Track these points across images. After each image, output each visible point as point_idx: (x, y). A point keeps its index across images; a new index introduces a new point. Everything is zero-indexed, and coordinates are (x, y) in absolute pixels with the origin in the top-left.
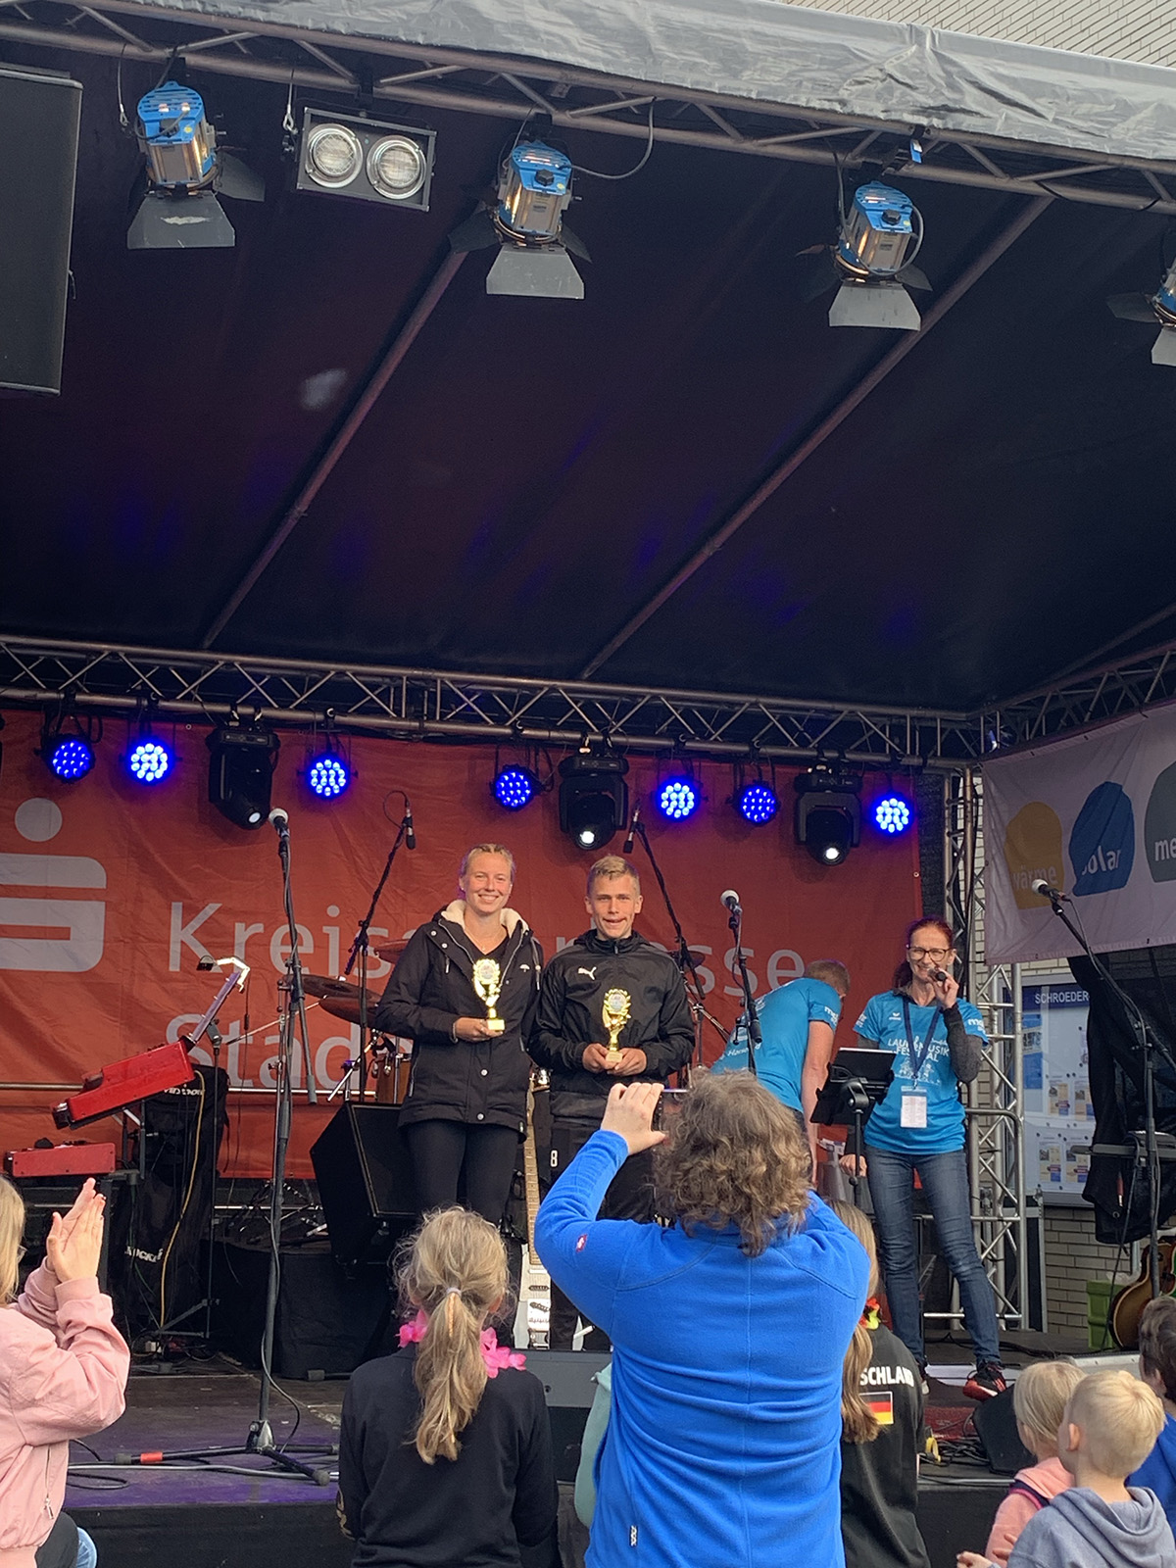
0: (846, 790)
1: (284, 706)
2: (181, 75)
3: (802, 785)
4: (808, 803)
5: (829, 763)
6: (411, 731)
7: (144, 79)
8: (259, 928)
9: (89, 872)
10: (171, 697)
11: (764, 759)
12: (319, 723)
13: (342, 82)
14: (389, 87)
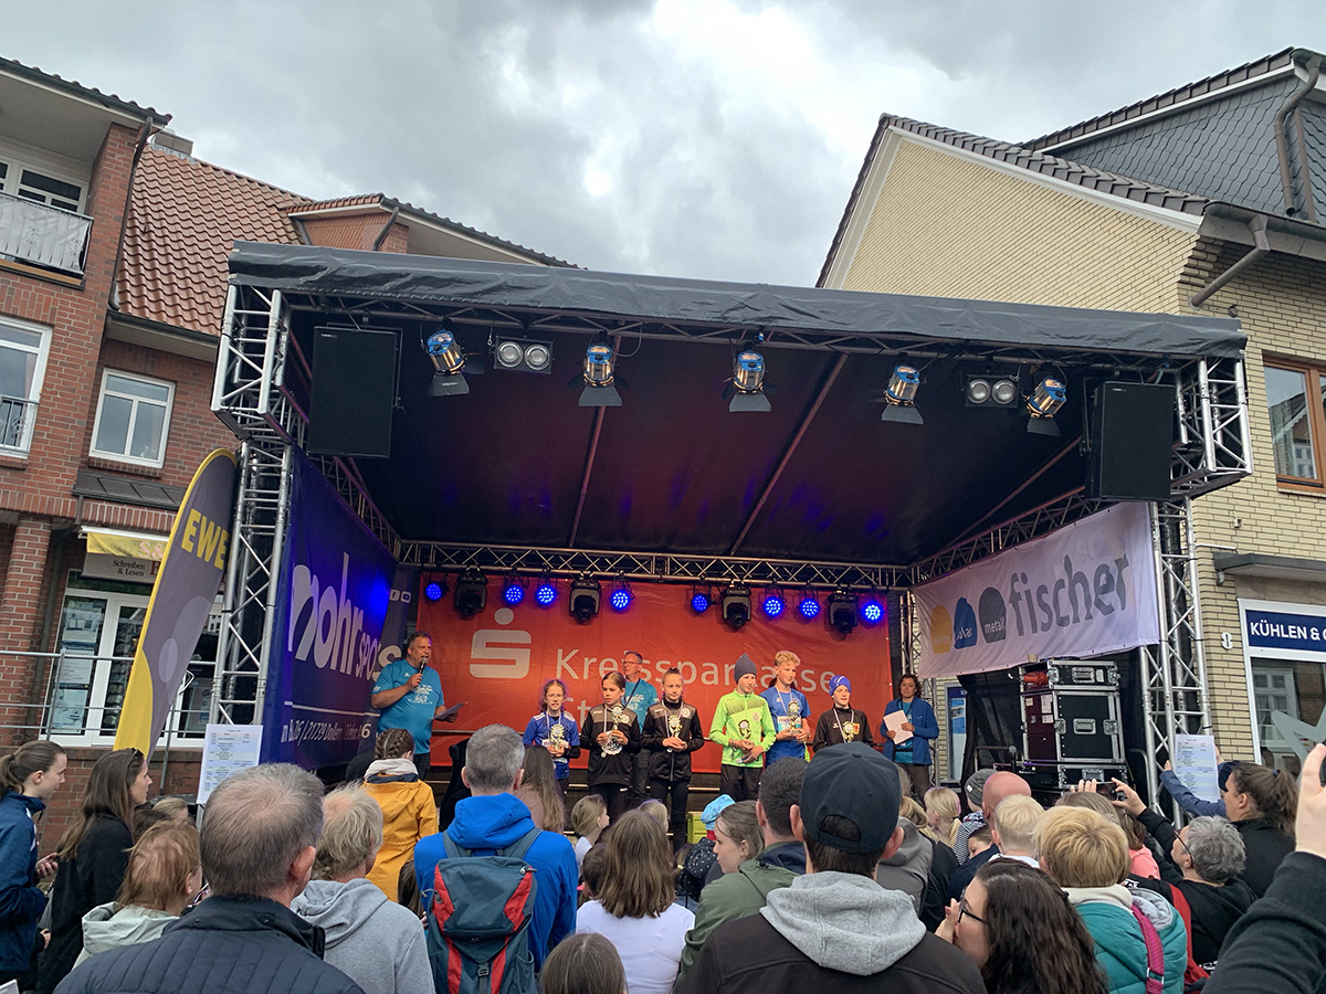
0: (851, 601)
1: (603, 570)
2: (448, 326)
3: (831, 599)
4: (834, 607)
5: (843, 589)
6: (659, 579)
7: (433, 328)
8: (594, 660)
9: (524, 637)
10: (556, 568)
11: (812, 587)
12: (617, 577)
13: (516, 324)
14: (537, 326)
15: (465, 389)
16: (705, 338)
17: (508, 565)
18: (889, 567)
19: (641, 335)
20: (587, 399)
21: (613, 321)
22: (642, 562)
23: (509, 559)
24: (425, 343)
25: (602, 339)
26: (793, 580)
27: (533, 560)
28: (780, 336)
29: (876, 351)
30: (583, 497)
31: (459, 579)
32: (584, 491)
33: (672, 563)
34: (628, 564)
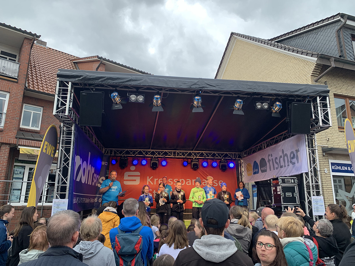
0: (226, 162)
1: (159, 155)
2: (116, 91)
3: (220, 162)
4: (221, 164)
5: (224, 159)
6: (174, 157)
7: (112, 91)
8: (157, 179)
9: (138, 173)
10: (147, 155)
11: (215, 159)
12: (163, 157)
13: (135, 90)
14: (140, 90)
15: (121, 108)
16: (185, 93)
17: (134, 155)
18: (236, 153)
19: (168, 92)
20: (154, 110)
21: (161, 89)
22: (169, 153)
23: (134, 153)
24: (110, 95)
25: (158, 94)
26: (210, 157)
27: (140, 153)
28: (205, 92)
29: (231, 95)
30: (153, 136)
31: (120, 158)
32: (154, 134)
33: (178, 153)
34: (166, 154)
